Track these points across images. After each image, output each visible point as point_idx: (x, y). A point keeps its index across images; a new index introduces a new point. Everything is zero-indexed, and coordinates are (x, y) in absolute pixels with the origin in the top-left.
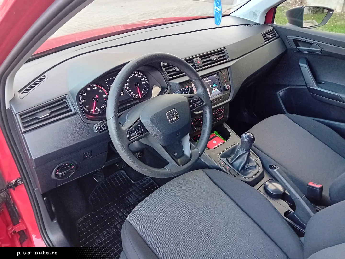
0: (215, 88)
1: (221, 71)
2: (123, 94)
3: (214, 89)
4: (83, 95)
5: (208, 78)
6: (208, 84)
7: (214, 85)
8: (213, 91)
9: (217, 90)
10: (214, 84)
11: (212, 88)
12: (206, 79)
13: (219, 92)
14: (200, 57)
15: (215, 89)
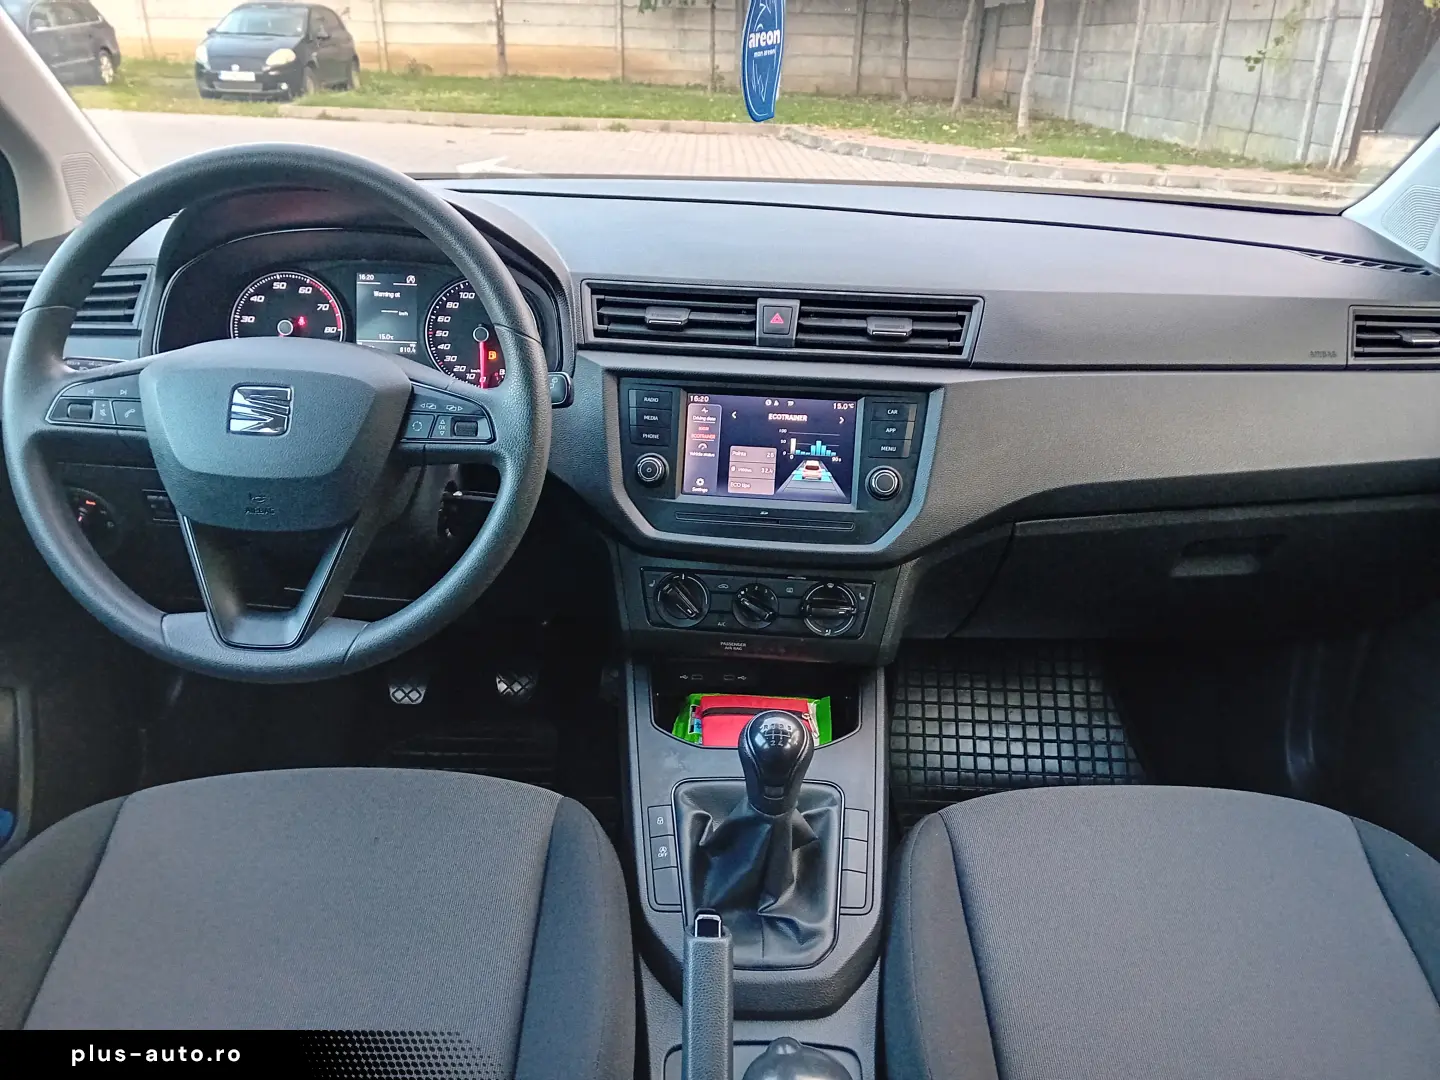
0: (815, 463)
1: (889, 393)
2: (414, 351)
3: (807, 468)
4: (252, 299)
5: (791, 403)
6: (785, 431)
7: (819, 448)
8: (800, 473)
9: (825, 475)
10: (819, 443)
11: (799, 460)
12: (776, 403)
13: (836, 490)
14: (805, 300)
15: (816, 468)
